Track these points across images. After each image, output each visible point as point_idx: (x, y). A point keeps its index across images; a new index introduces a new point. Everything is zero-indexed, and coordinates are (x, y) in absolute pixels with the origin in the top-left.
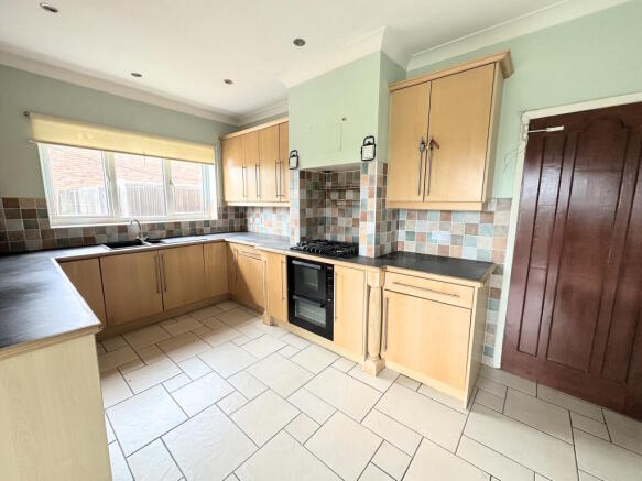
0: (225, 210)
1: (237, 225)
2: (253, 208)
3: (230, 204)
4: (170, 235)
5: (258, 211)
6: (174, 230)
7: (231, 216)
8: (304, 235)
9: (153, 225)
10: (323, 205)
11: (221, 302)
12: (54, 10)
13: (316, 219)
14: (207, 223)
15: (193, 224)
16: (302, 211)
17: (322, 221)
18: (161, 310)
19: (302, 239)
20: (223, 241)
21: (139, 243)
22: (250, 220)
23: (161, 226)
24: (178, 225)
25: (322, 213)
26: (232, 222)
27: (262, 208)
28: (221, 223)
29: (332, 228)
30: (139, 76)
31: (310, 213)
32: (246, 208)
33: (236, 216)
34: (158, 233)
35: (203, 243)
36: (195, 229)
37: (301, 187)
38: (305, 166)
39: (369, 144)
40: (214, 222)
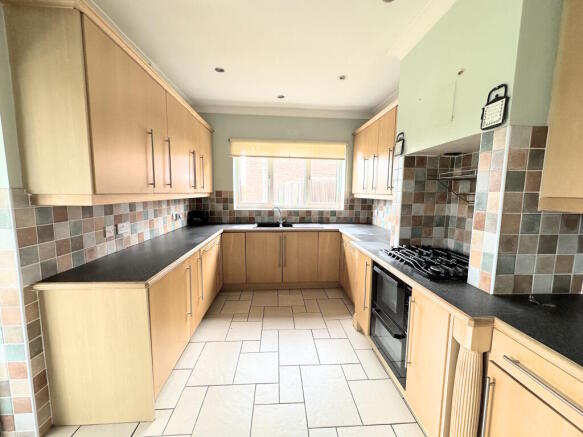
0: (351, 202)
1: (363, 216)
2: (378, 200)
3: (356, 196)
4: (302, 221)
5: (381, 204)
6: (306, 217)
7: (358, 207)
8: (408, 235)
9: (290, 212)
10: (444, 199)
11: (330, 288)
12: (222, 71)
13: (431, 218)
14: (333, 213)
15: (321, 213)
16: (406, 207)
17: (444, 222)
18: (280, 281)
19: (402, 241)
20: (337, 231)
21: (277, 225)
22: (375, 212)
23: (296, 213)
24: (309, 213)
25: (443, 210)
26: (358, 213)
27: (385, 201)
28: (346, 214)
29: (457, 231)
30: (283, 97)
31: (419, 209)
32: (373, 200)
33: (363, 208)
34: (294, 219)
35: (319, 231)
36: (322, 218)
37: (406, 177)
38: (411, 150)
39: (498, 98)
40: (340, 212)
